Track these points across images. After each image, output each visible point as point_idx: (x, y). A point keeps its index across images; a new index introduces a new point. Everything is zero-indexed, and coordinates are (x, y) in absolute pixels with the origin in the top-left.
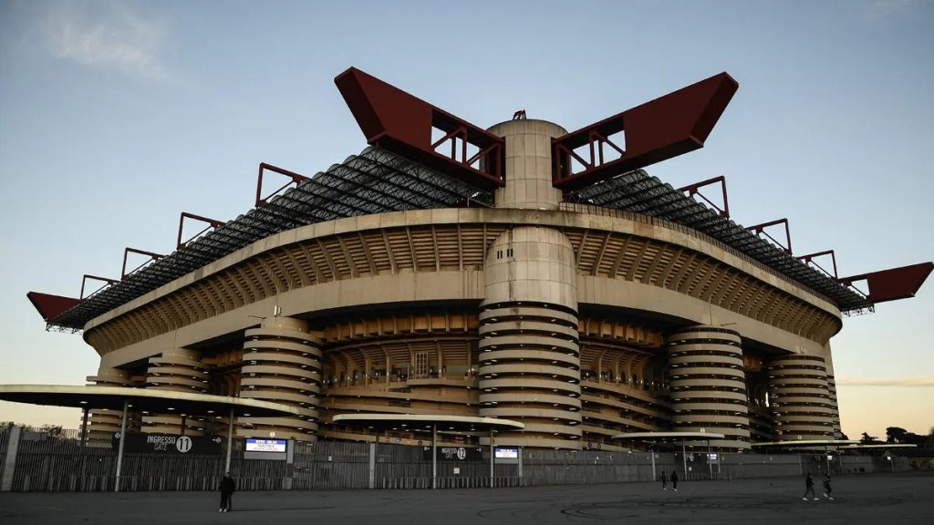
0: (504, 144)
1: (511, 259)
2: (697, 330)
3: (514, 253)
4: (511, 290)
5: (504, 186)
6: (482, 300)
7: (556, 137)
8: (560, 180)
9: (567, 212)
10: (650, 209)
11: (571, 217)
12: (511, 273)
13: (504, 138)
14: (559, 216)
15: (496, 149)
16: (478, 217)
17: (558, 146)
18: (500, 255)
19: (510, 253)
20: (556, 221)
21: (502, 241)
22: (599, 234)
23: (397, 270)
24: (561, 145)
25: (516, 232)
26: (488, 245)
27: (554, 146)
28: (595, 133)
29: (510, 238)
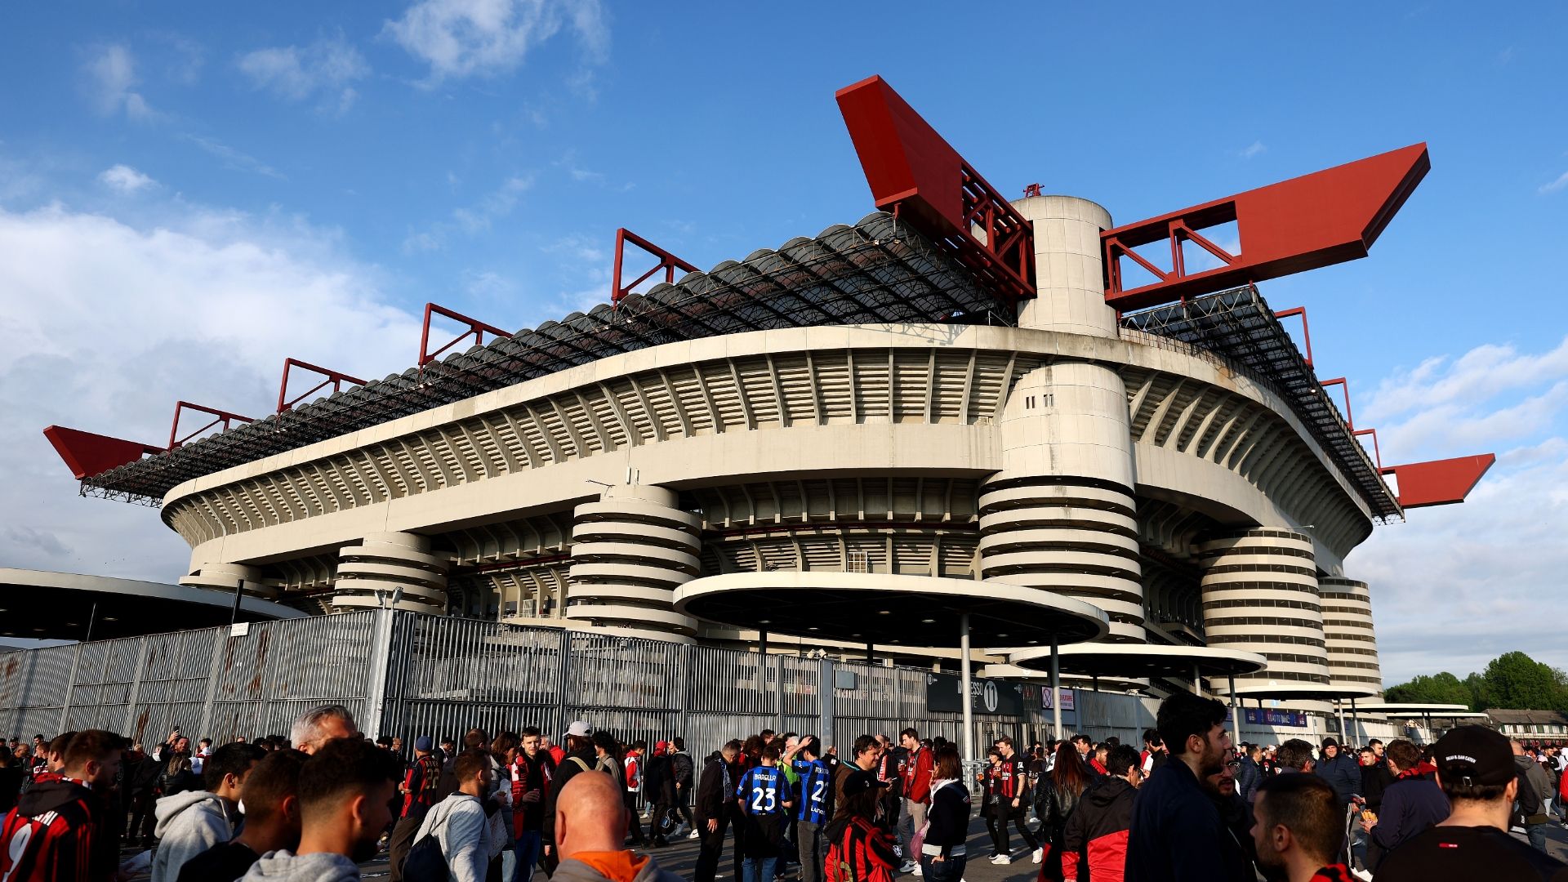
0: (1031, 231)
1: (1049, 410)
3: (1055, 401)
4: (1053, 458)
5: (1035, 296)
6: (995, 472)
7: (1109, 228)
8: (1115, 295)
9: (1132, 343)
11: (1137, 350)
12: (1051, 431)
13: (1031, 222)
14: (1120, 348)
15: (1019, 242)
16: (1006, 341)
17: (1109, 243)
18: (1030, 402)
19: (1049, 398)
20: (1116, 355)
21: (1034, 381)
22: (1165, 381)
23: (860, 417)
24: (1114, 241)
25: (1058, 370)
26: (1012, 386)
27: (1103, 241)
28: (1181, 224)
29: (1049, 375)
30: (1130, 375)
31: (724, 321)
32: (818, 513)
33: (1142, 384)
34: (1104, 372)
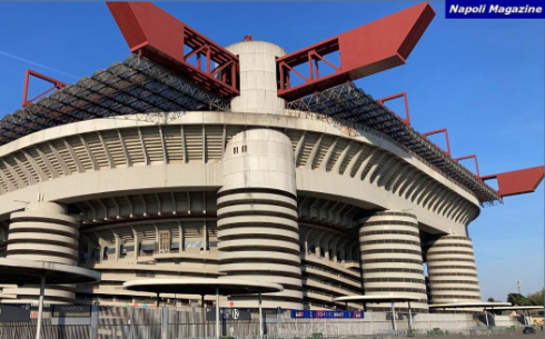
0: (237, 61)
1: (246, 154)
2: (385, 214)
3: (248, 149)
4: (246, 178)
5: (239, 95)
6: (220, 187)
7: (280, 56)
8: (283, 92)
9: (290, 117)
10: (351, 117)
11: (293, 120)
12: (245, 165)
13: (238, 56)
14: (283, 119)
15: (231, 65)
16: (219, 119)
17: (281, 64)
18: (236, 150)
19: (245, 149)
20: (281, 124)
21: (238, 140)
22: (312, 136)
23: (149, 162)
24: (283, 63)
25: (249, 132)
26: (226, 142)
27: (278, 64)
28: (313, 52)
29: (245, 136)
30: (292, 134)
31: (81, 115)
32: (152, 211)
33: (300, 137)
34: (275, 132)
